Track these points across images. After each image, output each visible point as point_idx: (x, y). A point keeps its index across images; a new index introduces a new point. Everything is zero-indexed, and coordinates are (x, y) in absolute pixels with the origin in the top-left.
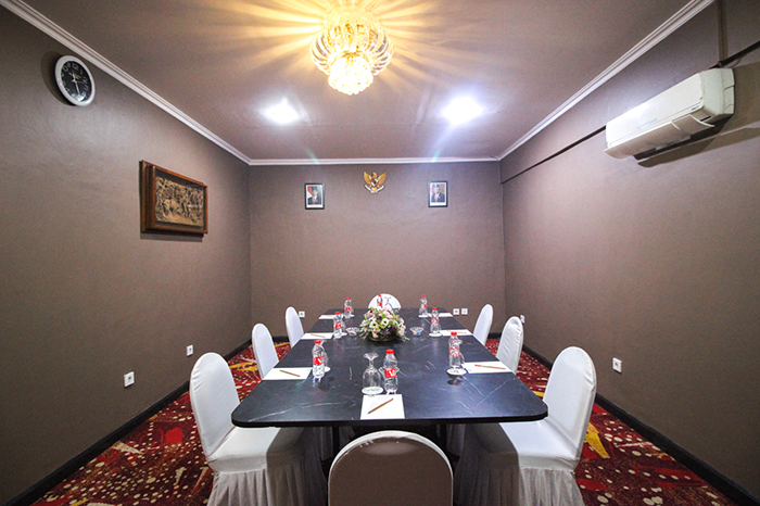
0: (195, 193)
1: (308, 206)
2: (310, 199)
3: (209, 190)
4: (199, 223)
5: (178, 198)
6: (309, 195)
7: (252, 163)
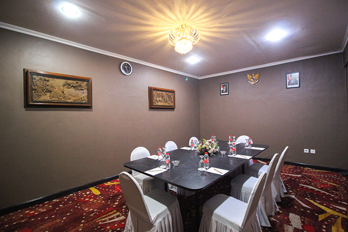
0: (170, 94)
1: (222, 94)
2: (223, 91)
3: (176, 92)
4: (172, 104)
5: (162, 97)
6: (222, 89)
7: (200, 78)
